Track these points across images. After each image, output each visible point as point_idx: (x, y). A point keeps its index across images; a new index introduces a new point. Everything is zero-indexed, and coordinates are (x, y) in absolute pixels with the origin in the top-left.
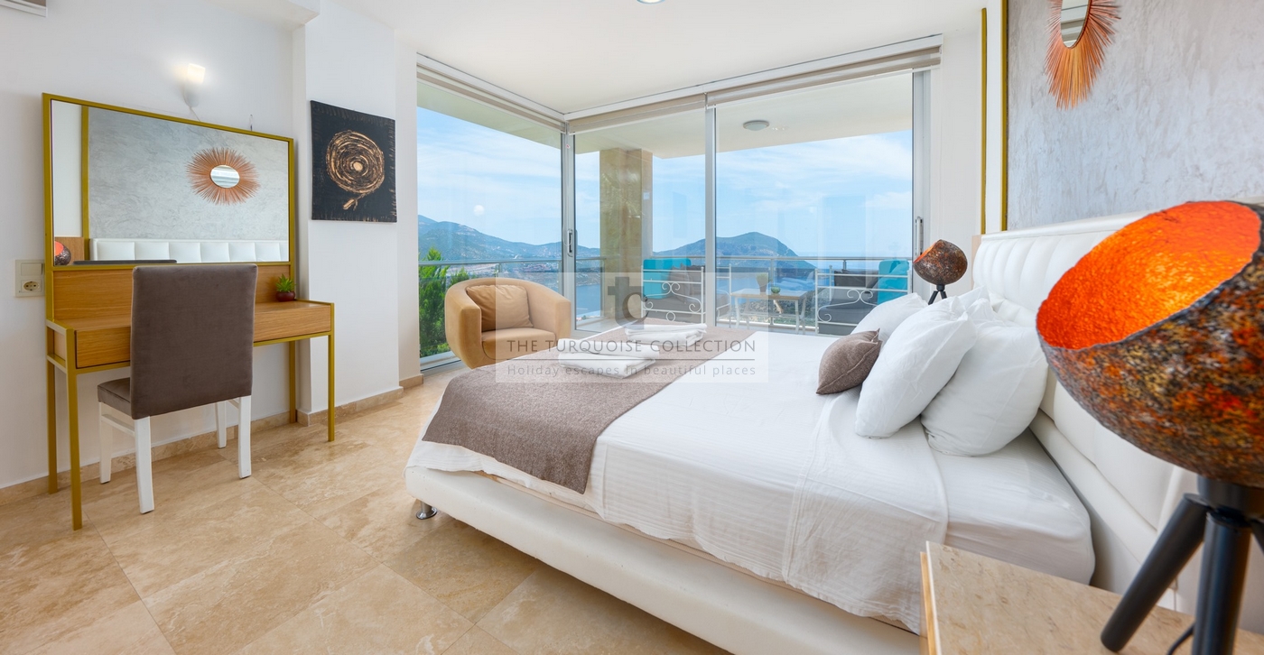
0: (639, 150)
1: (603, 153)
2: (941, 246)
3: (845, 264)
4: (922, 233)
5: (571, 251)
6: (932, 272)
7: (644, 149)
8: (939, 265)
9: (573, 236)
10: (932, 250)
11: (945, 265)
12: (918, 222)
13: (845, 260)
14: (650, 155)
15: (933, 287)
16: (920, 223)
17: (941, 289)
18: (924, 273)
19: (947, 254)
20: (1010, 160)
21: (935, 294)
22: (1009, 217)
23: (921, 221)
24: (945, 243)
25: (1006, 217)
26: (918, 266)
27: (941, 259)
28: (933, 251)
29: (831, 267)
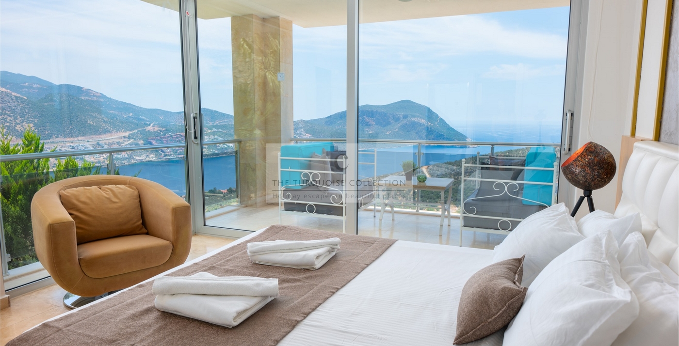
0: (277, 18)
1: (234, 19)
2: (592, 149)
3: (493, 149)
4: (572, 127)
5: (196, 138)
6: (580, 177)
7: (282, 16)
8: (588, 170)
9: (198, 121)
10: (582, 153)
11: (594, 170)
12: (569, 115)
13: (493, 145)
14: (290, 23)
15: (578, 192)
16: (571, 116)
17: (588, 194)
18: (572, 178)
19: (597, 159)
20: (671, 61)
21: (581, 200)
22: (664, 123)
23: (572, 115)
24: (596, 146)
25: (661, 122)
26: (566, 169)
27: (590, 164)
28: (582, 155)
29: (478, 153)
